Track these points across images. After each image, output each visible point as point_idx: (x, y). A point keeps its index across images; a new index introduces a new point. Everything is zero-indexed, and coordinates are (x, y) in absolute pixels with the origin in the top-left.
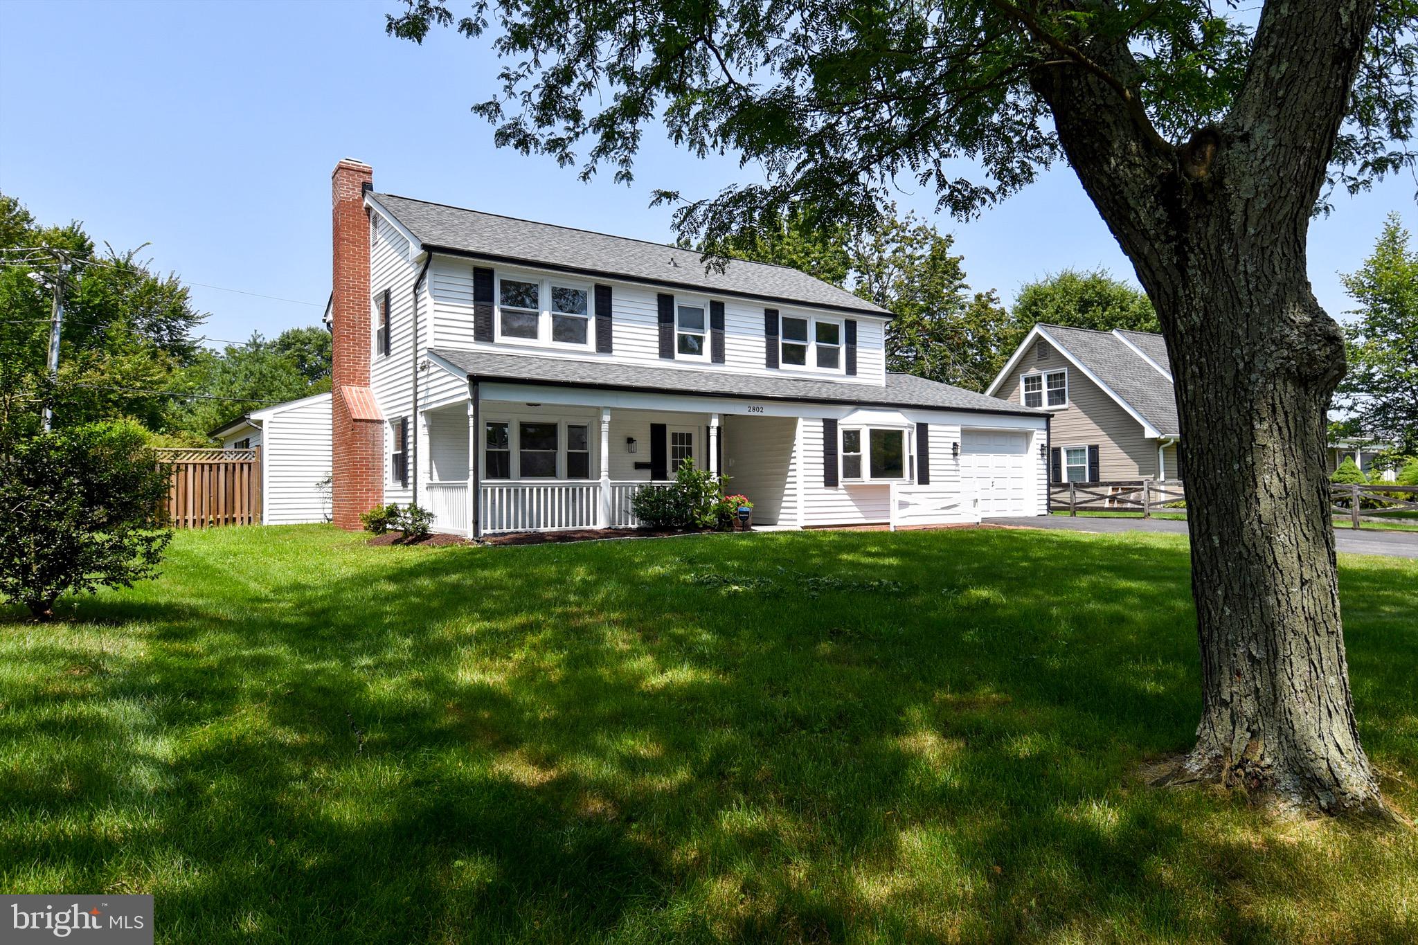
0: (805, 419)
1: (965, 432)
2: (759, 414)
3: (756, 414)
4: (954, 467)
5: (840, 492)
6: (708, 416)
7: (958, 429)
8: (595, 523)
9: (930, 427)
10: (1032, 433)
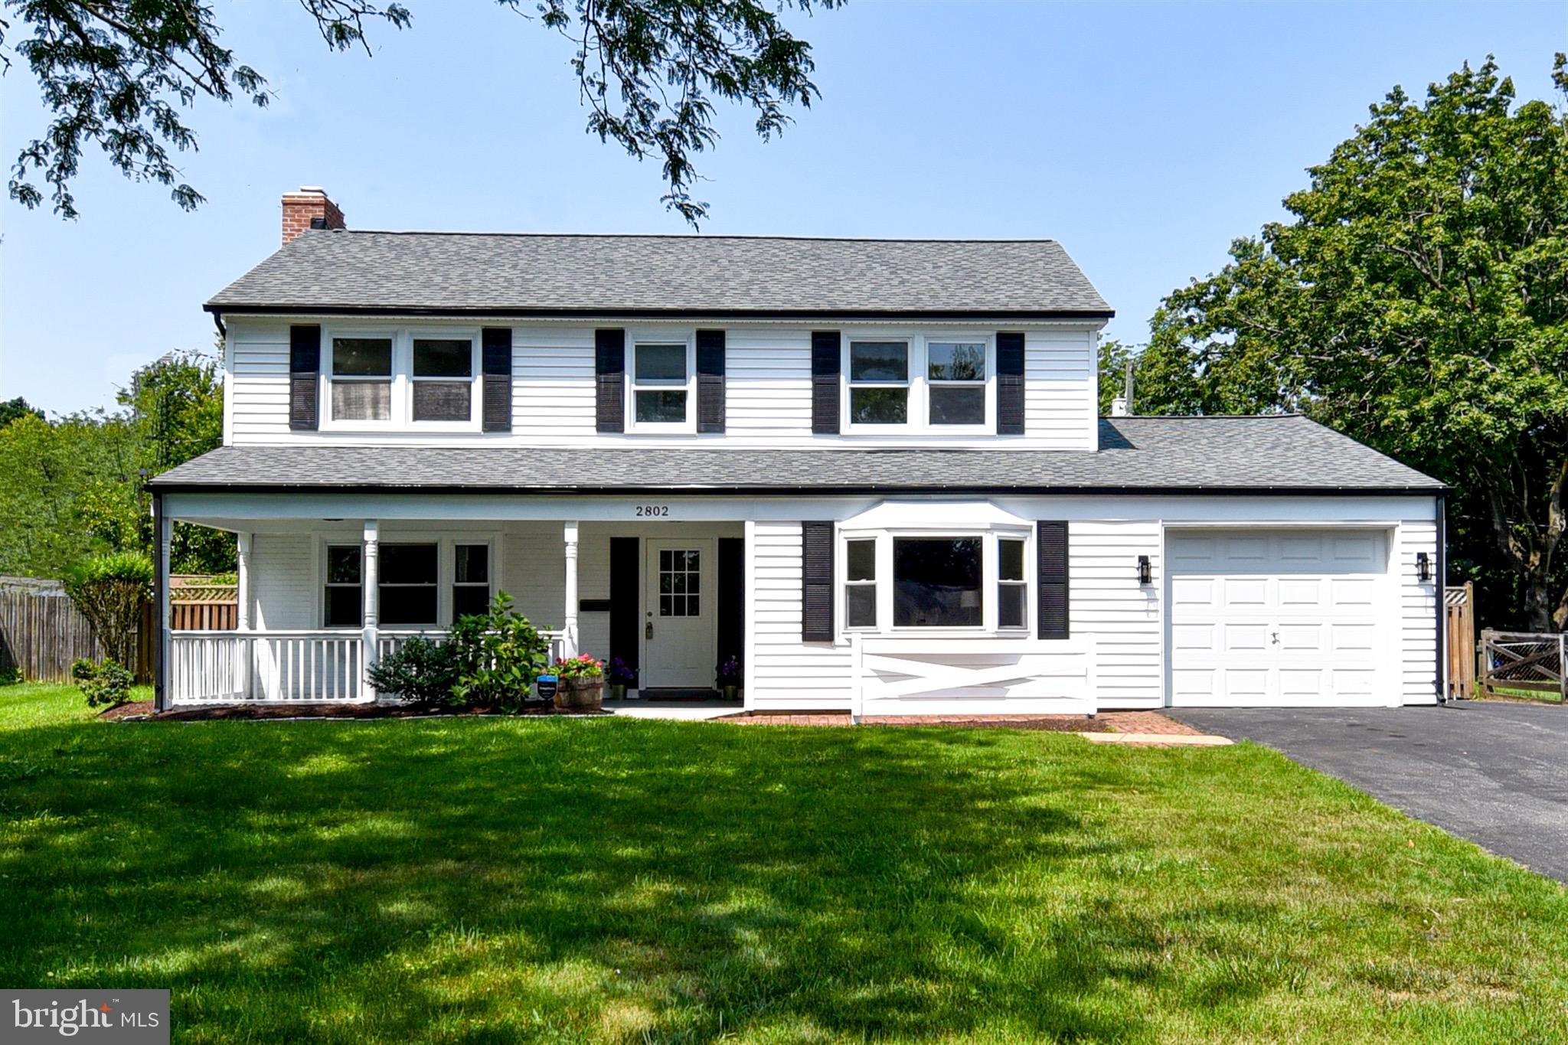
0: (758, 523)
1: (1174, 536)
2: (660, 518)
3: (653, 518)
4: (1143, 605)
5: (838, 651)
6: (561, 525)
7: (1158, 529)
8: (353, 695)
9: (1073, 528)
10: (1393, 528)
